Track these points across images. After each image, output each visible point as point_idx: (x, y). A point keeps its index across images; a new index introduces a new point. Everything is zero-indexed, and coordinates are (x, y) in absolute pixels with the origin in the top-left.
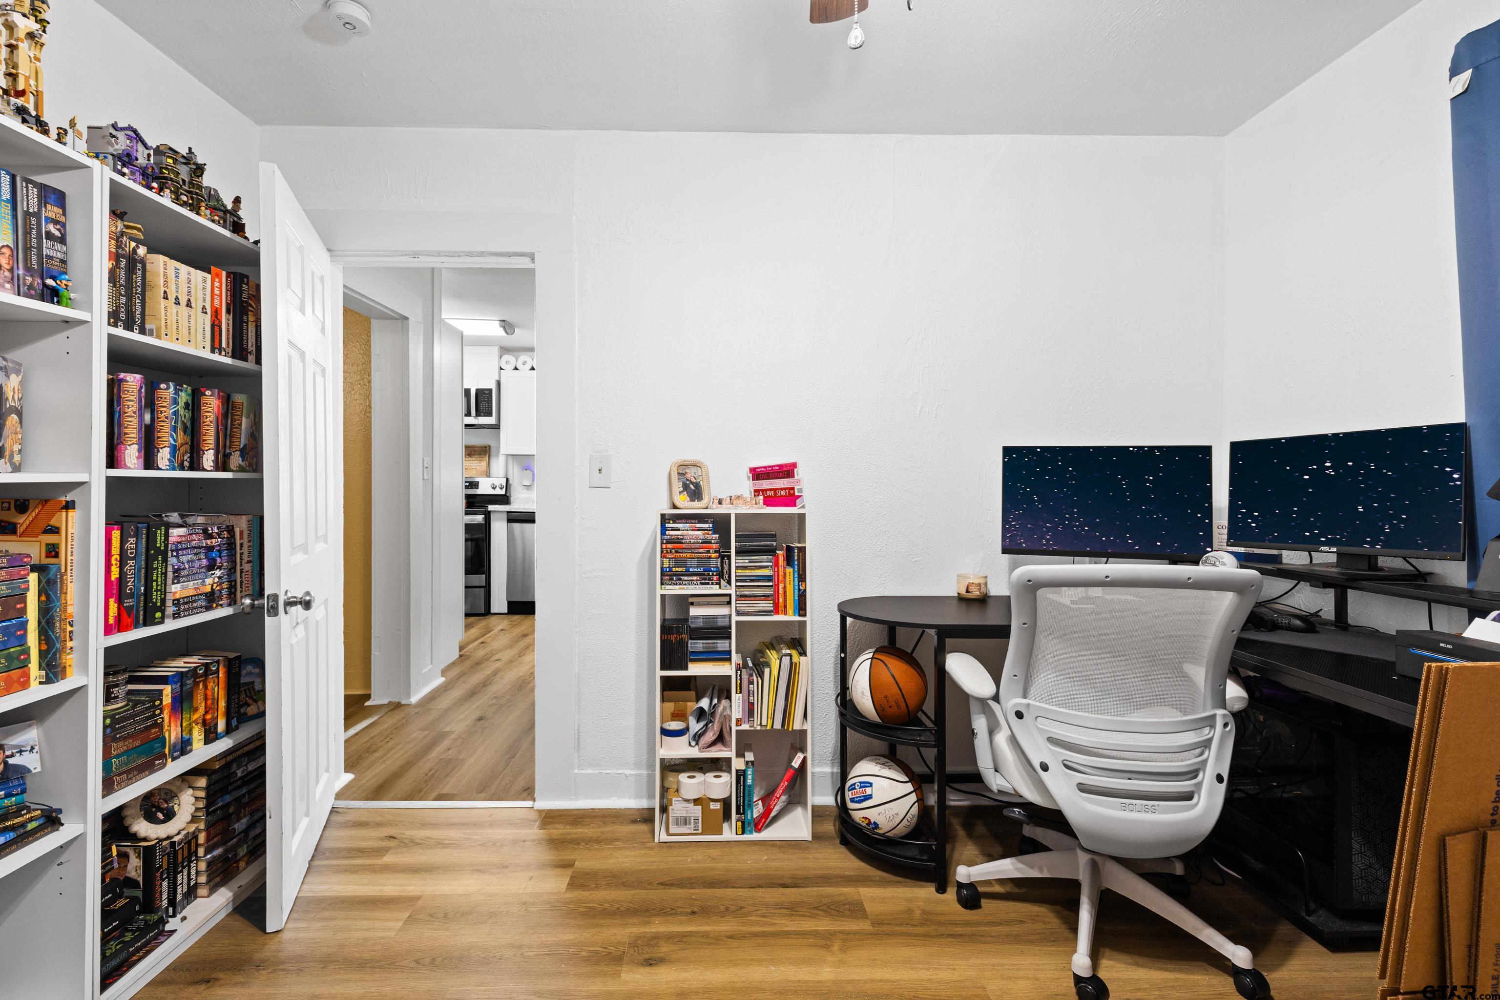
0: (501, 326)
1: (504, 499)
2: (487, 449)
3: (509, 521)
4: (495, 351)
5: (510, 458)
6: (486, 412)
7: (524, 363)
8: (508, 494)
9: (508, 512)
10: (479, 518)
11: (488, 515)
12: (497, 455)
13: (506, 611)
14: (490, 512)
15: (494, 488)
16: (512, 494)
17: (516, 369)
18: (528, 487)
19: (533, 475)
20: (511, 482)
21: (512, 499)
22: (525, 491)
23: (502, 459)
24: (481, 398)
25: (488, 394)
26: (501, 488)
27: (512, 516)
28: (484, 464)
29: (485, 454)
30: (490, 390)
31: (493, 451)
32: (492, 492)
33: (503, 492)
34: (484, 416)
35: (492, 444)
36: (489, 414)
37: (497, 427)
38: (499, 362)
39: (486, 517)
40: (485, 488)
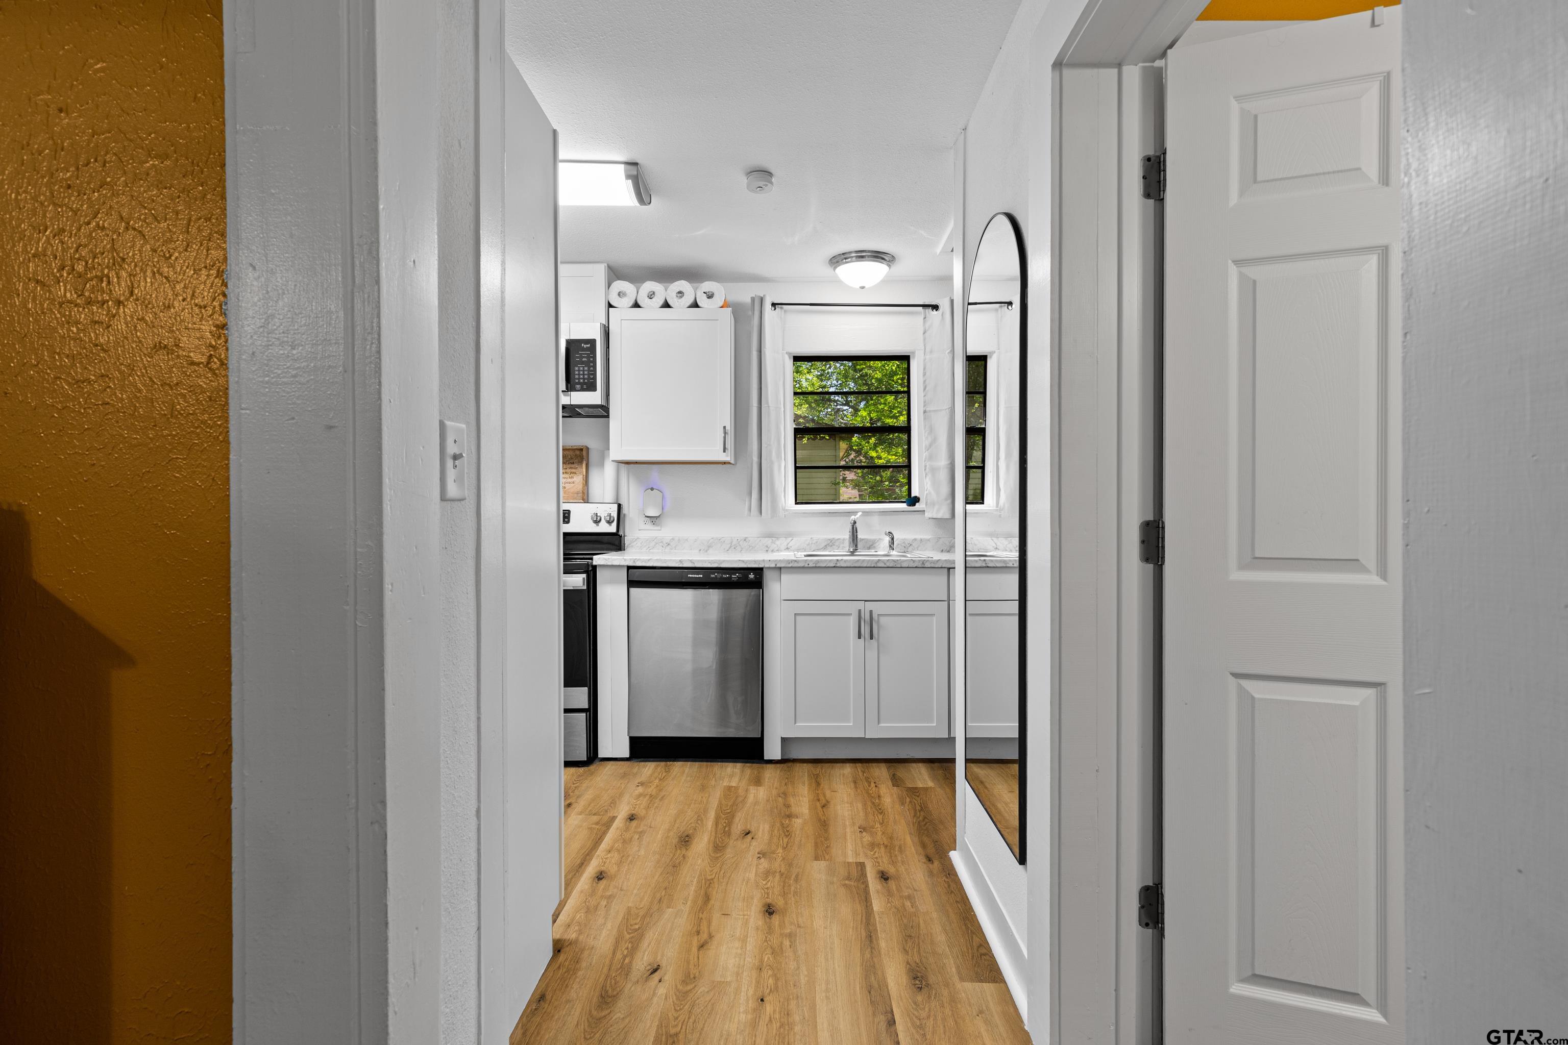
0: (628, 177)
1: (614, 542)
2: (584, 453)
3: (632, 583)
4: (600, 271)
5: (624, 469)
6: (584, 383)
7: (651, 296)
8: (621, 533)
9: (629, 568)
10: (577, 581)
11: (591, 573)
12: (601, 464)
13: (627, 755)
14: (595, 567)
15: (597, 522)
16: (627, 534)
17: (636, 305)
18: (654, 520)
19: (663, 498)
20: (625, 510)
21: (627, 540)
22: (649, 526)
23: (609, 469)
24: (576, 357)
25: (587, 349)
26: (610, 522)
27: (637, 575)
28: (578, 479)
29: (581, 462)
30: (592, 342)
31: (593, 457)
32: (592, 528)
33: (612, 529)
34: (582, 390)
35: (592, 443)
36: (591, 387)
37: (602, 412)
38: (607, 294)
39: (588, 577)
40: (581, 522)
